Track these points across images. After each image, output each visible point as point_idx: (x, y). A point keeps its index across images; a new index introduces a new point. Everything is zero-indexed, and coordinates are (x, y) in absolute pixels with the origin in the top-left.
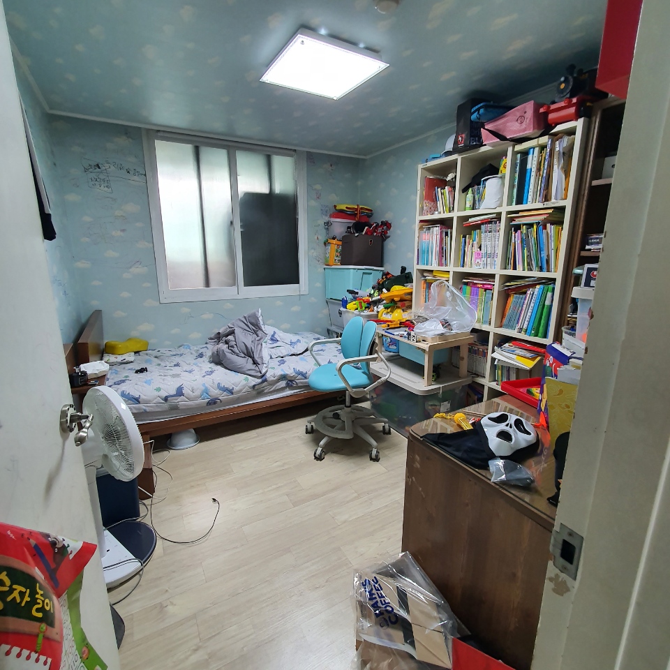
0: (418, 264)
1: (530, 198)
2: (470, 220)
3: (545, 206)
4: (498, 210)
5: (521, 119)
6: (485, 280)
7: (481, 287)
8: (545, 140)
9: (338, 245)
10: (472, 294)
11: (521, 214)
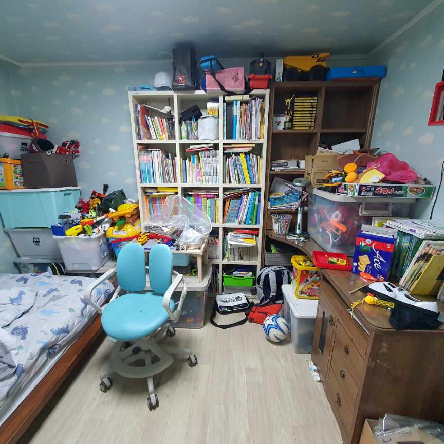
0: (141, 182)
1: (238, 136)
2: (192, 147)
3: (250, 142)
4: (216, 142)
5: (235, 78)
6: (206, 192)
7: (204, 197)
8: (247, 97)
9: (15, 165)
10: (196, 202)
11: (232, 146)
